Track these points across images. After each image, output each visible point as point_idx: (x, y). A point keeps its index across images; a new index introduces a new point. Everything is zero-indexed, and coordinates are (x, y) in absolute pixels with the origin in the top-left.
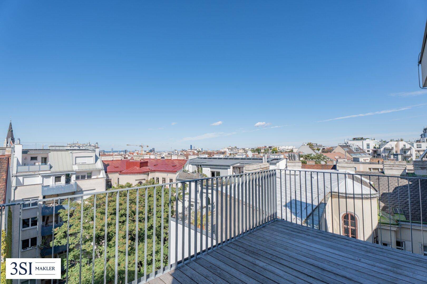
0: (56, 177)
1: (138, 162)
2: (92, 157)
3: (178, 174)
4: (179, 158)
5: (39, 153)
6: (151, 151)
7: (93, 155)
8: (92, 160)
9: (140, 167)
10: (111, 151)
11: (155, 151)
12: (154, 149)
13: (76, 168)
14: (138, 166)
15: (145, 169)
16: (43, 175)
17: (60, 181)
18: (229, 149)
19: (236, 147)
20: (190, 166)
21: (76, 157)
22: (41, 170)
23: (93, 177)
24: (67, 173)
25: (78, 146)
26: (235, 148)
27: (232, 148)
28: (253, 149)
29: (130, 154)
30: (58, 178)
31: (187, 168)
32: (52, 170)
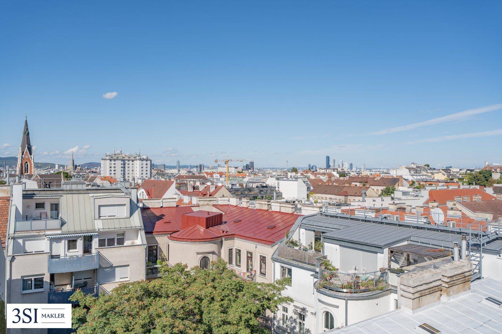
0: (69, 241)
1: (203, 218)
2: (125, 205)
3: (277, 246)
4: (283, 210)
5: (47, 197)
6: (247, 167)
7: (127, 201)
8: (124, 211)
9: (207, 227)
10: (176, 165)
11: (255, 167)
12: (252, 163)
13: (99, 225)
14: (202, 225)
15: (215, 231)
16: (50, 236)
17: (75, 248)
18: (410, 169)
19: (428, 166)
20: (302, 230)
21: (100, 206)
22: (48, 228)
23: (127, 243)
24: (85, 234)
25: (122, 158)
26: (426, 167)
27: (417, 167)
28: (472, 171)
29: (207, 175)
30: (72, 244)
31: (295, 238)
32: (65, 228)
